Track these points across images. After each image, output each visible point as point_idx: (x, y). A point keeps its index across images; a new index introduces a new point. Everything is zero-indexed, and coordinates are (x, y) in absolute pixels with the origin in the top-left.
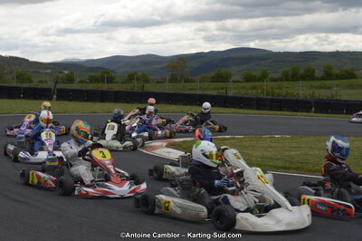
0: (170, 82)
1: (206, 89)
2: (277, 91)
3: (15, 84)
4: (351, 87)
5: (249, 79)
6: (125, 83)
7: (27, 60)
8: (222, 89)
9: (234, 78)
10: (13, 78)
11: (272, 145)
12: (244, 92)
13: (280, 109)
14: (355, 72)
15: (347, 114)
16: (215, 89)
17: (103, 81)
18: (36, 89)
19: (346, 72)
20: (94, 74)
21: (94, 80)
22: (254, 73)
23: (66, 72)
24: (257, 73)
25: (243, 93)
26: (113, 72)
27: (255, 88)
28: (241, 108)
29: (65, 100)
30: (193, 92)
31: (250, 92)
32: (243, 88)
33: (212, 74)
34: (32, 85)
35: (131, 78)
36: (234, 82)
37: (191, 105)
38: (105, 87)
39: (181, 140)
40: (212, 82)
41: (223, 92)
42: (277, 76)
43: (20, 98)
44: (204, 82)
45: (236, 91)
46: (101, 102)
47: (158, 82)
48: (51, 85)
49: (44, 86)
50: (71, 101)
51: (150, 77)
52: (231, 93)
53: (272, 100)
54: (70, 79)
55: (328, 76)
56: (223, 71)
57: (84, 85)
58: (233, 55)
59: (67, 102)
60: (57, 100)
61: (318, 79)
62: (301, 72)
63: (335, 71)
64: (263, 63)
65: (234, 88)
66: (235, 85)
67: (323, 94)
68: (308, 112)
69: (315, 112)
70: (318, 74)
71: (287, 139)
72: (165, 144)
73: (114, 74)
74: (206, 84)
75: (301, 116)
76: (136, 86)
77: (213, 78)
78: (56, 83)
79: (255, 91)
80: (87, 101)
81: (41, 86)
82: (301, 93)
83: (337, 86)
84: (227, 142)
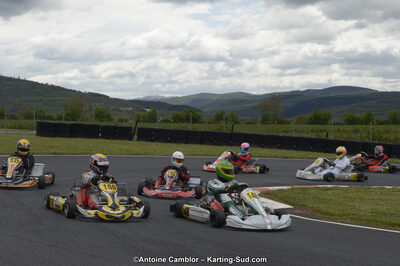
0: (263, 122)
1: (303, 132)
2: (385, 136)
3: (93, 122)
5: (352, 121)
6: (211, 123)
7: (108, 97)
8: (321, 131)
9: (335, 120)
10: (91, 116)
12: (346, 135)
16: (312, 131)
17: (188, 120)
18: (115, 128)
20: (178, 113)
21: (178, 119)
22: (357, 115)
23: (148, 110)
24: (361, 115)
25: (345, 137)
26: (199, 111)
27: (358, 131)
29: (147, 141)
30: (287, 135)
31: (353, 135)
32: (345, 131)
33: (309, 116)
34: (112, 124)
35: (219, 118)
37: (286, 149)
38: (190, 127)
39: (276, 188)
40: (309, 123)
41: (323, 136)
42: (383, 118)
43: (98, 137)
44: (300, 123)
45: (338, 134)
46: (186, 143)
47: (248, 123)
48: (131, 123)
49: (124, 124)
50: (152, 141)
51: (240, 118)
52: (331, 137)
54: (153, 118)
56: (322, 112)
57: (168, 125)
58: (333, 95)
59: (149, 143)
60: (138, 139)
64: (367, 103)
65: (335, 131)
66: (336, 127)
72: (257, 193)
73: (200, 114)
74: (302, 125)
76: (224, 127)
77: (310, 119)
78: (137, 121)
79: (358, 135)
80: (170, 142)
81: (120, 124)
84: (330, 192)
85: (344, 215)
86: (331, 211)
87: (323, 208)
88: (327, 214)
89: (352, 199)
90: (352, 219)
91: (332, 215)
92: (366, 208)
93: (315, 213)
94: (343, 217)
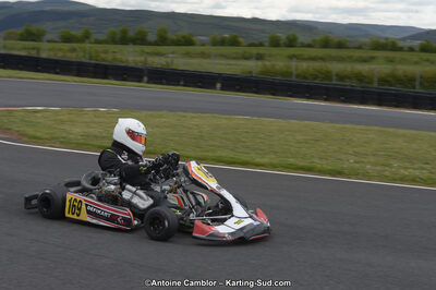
1: (13, 48)
2: (103, 56)
4: (188, 55)
5: (67, 39)
8: (34, 49)
9: (48, 37)
11: (96, 120)
13: (105, 76)
14: (194, 38)
15: (184, 86)
16: (25, 49)
19: (184, 37)
22: (73, 33)
24: (77, 33)
25: (59, 56)
27: (74, 50)
28: (57, 73)
31: (68, 54)
32: (60, 50)
33: (20, 31)
36: (49, 41)
40: (19, 40)
41: (33, 53)
42: (101, 37)
44: (10, 39)
45: (52, 53)
52: (44, 55)
53: (96, 66)
55: (163, 41)
56: (34, 28)
58: (47, 8)
61: (150, 44)
62: (131, 34)
63: (170, 36)
64: (85, 20)
65: (50, 50)
66: (50, 45)
67: (157, 62)
68: (139, 81)
69: (148, 82)
70: (152, 37)
71: (114, 113)
74: (12, 41)
75: (131, 86)
77: (21, 35)
79: (74, 55)
82: (131, 59)
83: (173, 53)
84: (39, 115)
85: (53, 138)
86: (39, 134)
87: (30, 131)
88: (35, 138)
89: (62, 122)
90: (61, 142)
91: (40, 138)
92: (77, 131)
93: (21, 136)
94: (52, 140)
